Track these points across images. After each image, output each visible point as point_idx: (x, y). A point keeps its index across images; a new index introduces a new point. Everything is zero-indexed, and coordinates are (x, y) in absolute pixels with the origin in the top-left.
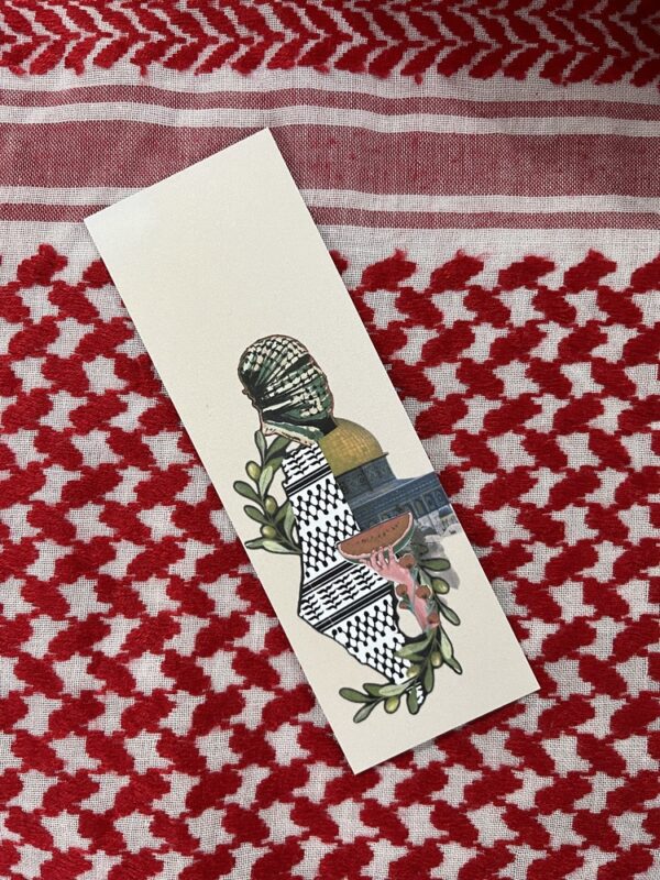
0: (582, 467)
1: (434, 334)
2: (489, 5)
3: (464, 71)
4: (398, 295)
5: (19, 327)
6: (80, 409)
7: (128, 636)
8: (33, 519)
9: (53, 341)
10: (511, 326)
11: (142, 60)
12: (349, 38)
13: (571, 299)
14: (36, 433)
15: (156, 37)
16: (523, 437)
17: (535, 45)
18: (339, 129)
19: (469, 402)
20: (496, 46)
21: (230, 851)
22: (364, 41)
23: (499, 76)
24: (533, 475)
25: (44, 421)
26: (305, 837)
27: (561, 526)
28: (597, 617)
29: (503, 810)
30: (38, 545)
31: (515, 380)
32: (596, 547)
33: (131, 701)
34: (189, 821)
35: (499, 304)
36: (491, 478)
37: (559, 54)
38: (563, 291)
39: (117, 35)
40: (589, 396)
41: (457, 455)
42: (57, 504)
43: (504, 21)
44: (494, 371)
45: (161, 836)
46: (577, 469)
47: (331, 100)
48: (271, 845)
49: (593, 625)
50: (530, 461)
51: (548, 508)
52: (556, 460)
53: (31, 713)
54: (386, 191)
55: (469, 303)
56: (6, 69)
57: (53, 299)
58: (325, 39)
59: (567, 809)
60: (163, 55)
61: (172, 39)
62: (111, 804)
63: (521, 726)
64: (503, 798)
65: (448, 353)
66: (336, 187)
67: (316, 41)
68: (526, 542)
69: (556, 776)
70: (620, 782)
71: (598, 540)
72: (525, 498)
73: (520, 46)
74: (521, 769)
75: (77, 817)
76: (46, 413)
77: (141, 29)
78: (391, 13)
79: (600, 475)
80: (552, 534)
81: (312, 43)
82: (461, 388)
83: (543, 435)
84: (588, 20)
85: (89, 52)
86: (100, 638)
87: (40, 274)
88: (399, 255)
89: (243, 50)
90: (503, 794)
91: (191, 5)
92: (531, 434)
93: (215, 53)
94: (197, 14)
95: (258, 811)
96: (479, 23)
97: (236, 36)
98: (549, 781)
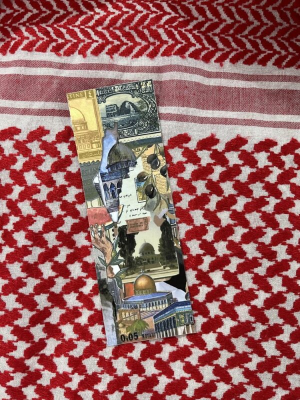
0: (285, 228)
1: (224, 169)
2: (253, 34)
3: (241, 61)
4: (211, 152)
5: (56, 159)
6: (79, 194)
7: (93, 287)
8: (58, 238)
9: (69, 166)
10: (257, 168)
11: (111, 53)
12: (195, 45)
13: (283, 158)
14: (61, 203)
15: (116, 43)
16: (260, 214)
17: (271, 52)
18: (189, 82)
19: (238, 198)
20: (255, 52)
21: (129, 377)
22: (201, 47)
23: (255, 65)
24: (264, 230)
25: (64, 198)
26: (160, 375)
27: (275, 253)
28: (287, 292)
29: (243, 370)
30: (60, 249)
31: (258, 190)
32: (290, 263)
33: (92, 312)
34: (113, 361)
35: (253, 158)
36: (246, 230)
37: (281, 56)
38: (280, 154)
39: (101, 41)
40: (289, 199)
41: (232, 220)
42: (69, 232)
43: (259, 41)
44: (249, 186)
45: (102, 367)
47: (186, 70)
48: (145, 376)
49: (285, 295)
50: (263, 224)
51: (270, 245)
52: (274, 224)
53: (52, 315)
54: (207, 109)
55: (240, 157)
56: (53, 53)
57: (70, 148)
58: (185, 45)
59: (270, 371)
60: (119, 51)
61: (123, 44)
62: (81, 354)
63: (253, 336)
64: (243, 365)
65: (230, 177)
66: (187, 106)
67: (181, 45)
68: (259, 258)
69: (266, 357)
70: (292, 361)
71: (291, 260)
72: (260, 240)
73: (265, 52)
74: (251, 353)
75: (68, 358)
76: (65, 195)
77: (110, 39)
78: (212, 36)
79: (293, 232)
80: (271, 256)
81: (179, 46)
82: (234, 192)
83: (269, 214)
84: (294, 42)
85: (89, 48)
86: (82, 287)
87: (65, 138)
88: (213, 136)
89: (152, 48)
90: (243, 363)
91: (131, 28)
92: (264, 213)
93: (140, 49)
94: (133, 33)
95: (141, 361)
96: (249, 42)
97: (149, 42)
98: (263, 359)
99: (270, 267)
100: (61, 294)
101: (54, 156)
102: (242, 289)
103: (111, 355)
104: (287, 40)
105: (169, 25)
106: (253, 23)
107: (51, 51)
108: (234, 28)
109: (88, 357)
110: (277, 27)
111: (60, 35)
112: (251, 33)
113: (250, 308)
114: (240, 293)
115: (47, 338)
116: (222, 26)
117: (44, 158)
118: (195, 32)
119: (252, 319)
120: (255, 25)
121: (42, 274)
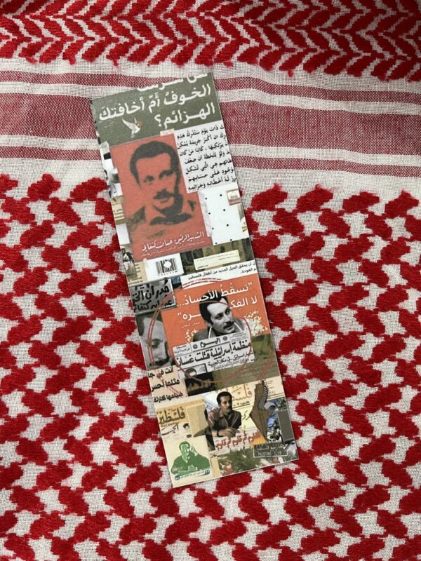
0: (394, 334)
1: (297, 239)
2: (339, 27)
3: (321, 69)
4: (275, 213)
5: (28, 227)
6: (66, 281)
7: (90, 427)
8: (32, 352)
9: (50, 236)
10: (350, 237)
11: (114, 56)
12: (247, 41)
13: (390, 222)
14: (36, 296)
15: (123, 40)
16: (355, 312)
17: (369, 54)
18: (239, 103)
19: (319, 286)
20: (343, 53)
22: (257, 44)
23: (344, 74)
24: (362, 338)
25: (42, 288)
27: (378, 374)
28: (397, 435)
29: (326, 556)
30: (35, 369)
31: (351, 273)
32: (401, 390)
33: (89, 469)
34: (121, 547)
35: (342, 222)
36: (333, 337)
37: (385, 61)
38: (384, 216)
39: (98, 38)
40: (399, 287)
41: (311, 320)
42: (49, 343)
43: (349, 37)
44: (337, 266)
45: (103, 555)
46: (391, 335)
47: (235, 84)
49: (394, 440)
50: (360, 328)
51: (371, 361)
52: (377, 329)
53: (25, 475)
54: (269, 144)
55: (322, 220)
56: (24, 59)
57: (51, 209)
58: (232, 42)
59: (368, 558)
60: (127, 52)
61: (134, 41)
62: (72, 534)
63: (342, 504)
64: (326, 548)
65: (306, 252)
67: (226, 43)
68: (353, 382)
69: (363, 537)
70: (402, 542)
71: (403, 385)
72: (355, 353)
73: (359, 55)
74: (340, 531)
75: (50, 541)
76: (43, 283)
77: (114, 35)
78: (275, 29)
79: (406, 340)
80: (372, 378)
81: (223, 45)
82: (313, 276)
83: (370, 311)
84: (405, 39)
85: (79, 50)
86: (73, 428)
87: (42, 193)
88: (277, 188)
89: (179, 48)
90: (327, 546)
91: (146, 17)
92: (361, 310)
93: (160, 50)
94: (150, 24)
95: (166, 545)
96: (333, 38)
97: (175, 39)
98: (358, 540)
99: (371, 395)
100: (39, 441)
101: (25, 222)
102: (326, 430)
103: (117, 538)
104: (393, 36)
105: (207, 11)
106: (338, 10)
107: (20, 55)
108: (310, 17)
109: (82, 540)
110: (377, 15)
111: (34, 30)
112: (335, 25)
113: (337, 460)
114: (323, 435)
115: (18, 511)
116: (290, 15)
117: (10, 225)
118: (249, 22)
119: (341, 478)
120: (341, 14)
121: (7, 410)
